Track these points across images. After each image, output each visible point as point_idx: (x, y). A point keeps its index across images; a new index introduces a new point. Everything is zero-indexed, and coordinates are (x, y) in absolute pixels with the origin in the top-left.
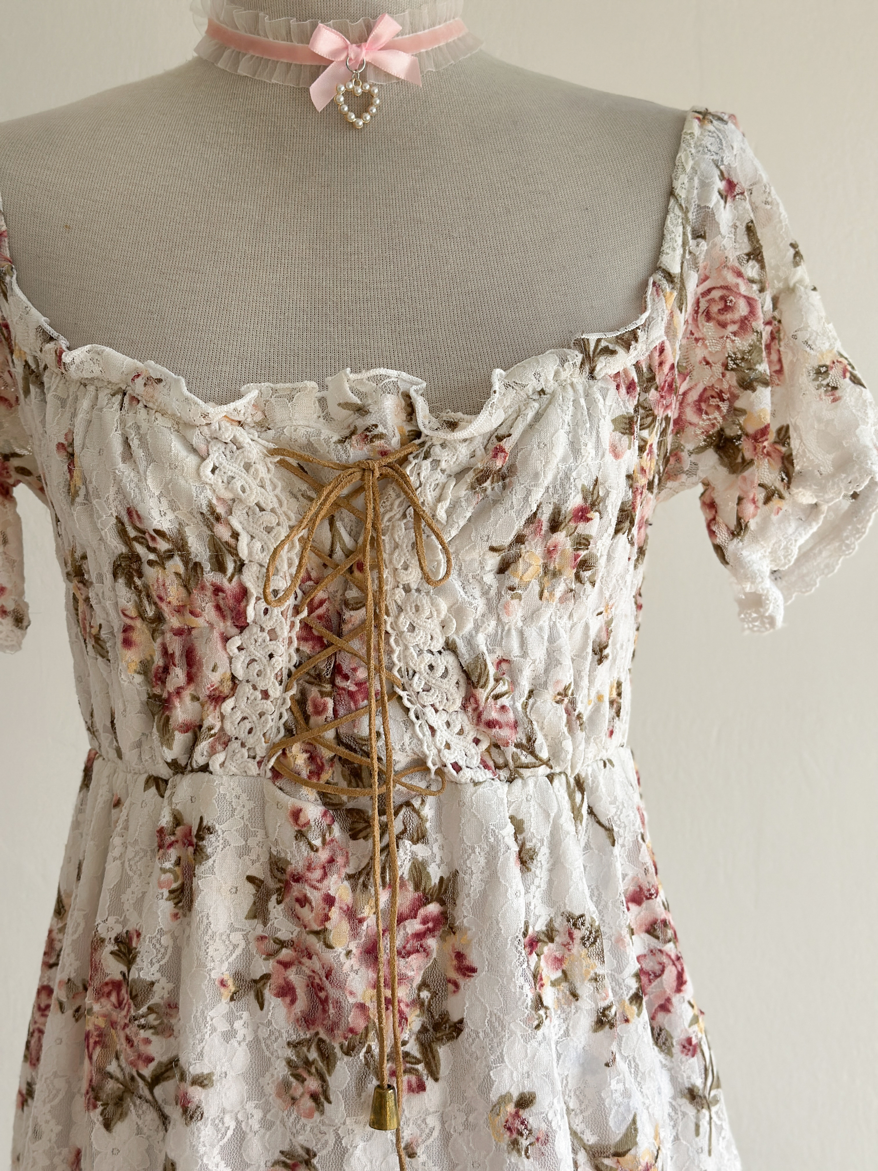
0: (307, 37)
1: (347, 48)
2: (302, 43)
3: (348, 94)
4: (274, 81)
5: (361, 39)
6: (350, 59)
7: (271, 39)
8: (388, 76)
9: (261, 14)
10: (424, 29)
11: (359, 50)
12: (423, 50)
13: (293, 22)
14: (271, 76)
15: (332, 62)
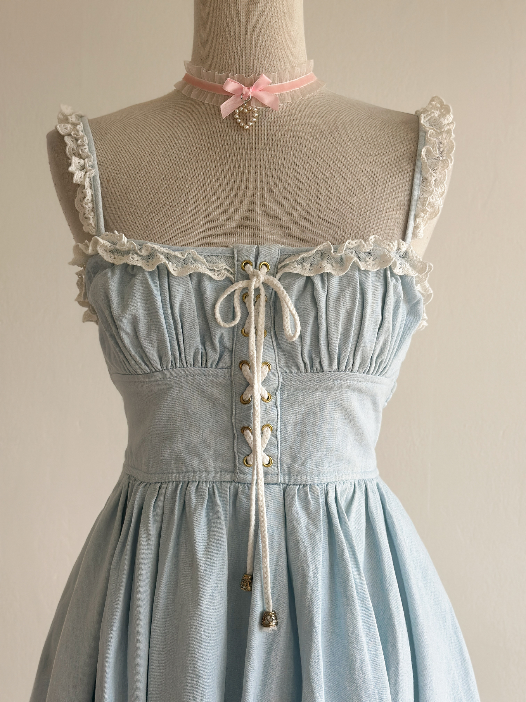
0: (223, 82)
1: (243, 88)
2: (220, 83)
3: (241, 113)
4: (206, 102)
5: (250, 85)
6: (243, 95)
7: (206, 81)
8: (263, 105)
9: (202, 68)
10: (286, 81)
11: (248, 90)
12: (284, 92)
13: (216, 73)
14: (204, 100)
15: (234, 95)
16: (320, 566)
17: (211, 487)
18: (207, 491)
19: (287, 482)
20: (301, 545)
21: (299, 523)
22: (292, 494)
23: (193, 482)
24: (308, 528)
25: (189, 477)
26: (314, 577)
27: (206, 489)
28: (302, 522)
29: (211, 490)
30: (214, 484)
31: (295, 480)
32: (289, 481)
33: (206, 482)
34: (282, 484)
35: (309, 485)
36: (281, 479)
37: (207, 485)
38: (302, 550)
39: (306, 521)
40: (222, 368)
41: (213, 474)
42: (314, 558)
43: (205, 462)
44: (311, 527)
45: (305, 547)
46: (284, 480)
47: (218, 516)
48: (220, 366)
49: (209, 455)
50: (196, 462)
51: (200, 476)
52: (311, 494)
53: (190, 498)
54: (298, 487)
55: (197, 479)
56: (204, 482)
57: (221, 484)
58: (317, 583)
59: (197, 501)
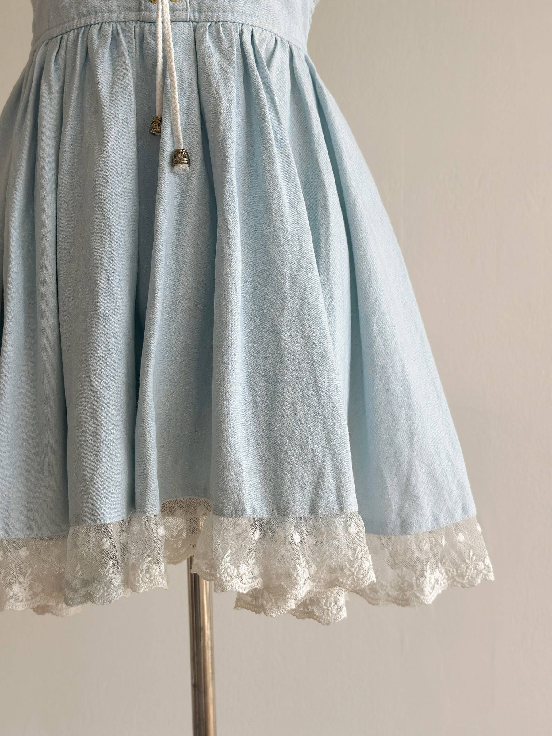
16: (234, 102)
17: (115, 27)
18: (111, 31)
19: (197, 18)
20: (213, 79)
21: (210, 58)
22: (202, 30)
23: (95, 24)
24: (220, 65)
25: (90, 20)
26: (228, 112)
27: (109, 29)
28: (214, 58)
29: (115, 33)
30: (118, 25)
31: (206, 17)
32: (200, 18)
33: (109, 23)
34: (192, 22)
35: (221, 23)
36: (190, 15)
37: (110, 25)
38: (214, 85)
39: (218, 58)
41: (117, 13)
42: (228, 94)
44: (224, 64)
45: (218, 82)
46: (194, 17)
47: (122, 56)
52: (224, 32)
53: (92, 40)
54: (208, 24)
55: (100, 21)
56: (107, 23)
57: (125, 24)
58: (230, 118)
59: (100, 43)
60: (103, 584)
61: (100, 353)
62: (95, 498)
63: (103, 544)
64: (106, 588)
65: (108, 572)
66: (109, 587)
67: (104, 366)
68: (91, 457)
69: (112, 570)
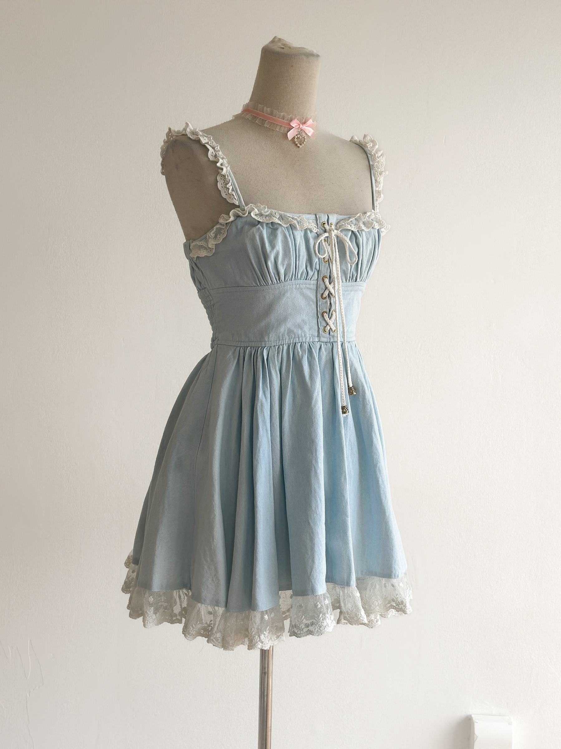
17: (308, 344)
23: (298, 343)
25: (296, 340)
27: (306, 346)
29: (309, 347)
30: (310, 343)
37: (306, 344)
40: (313, 280)
41: (309, 338)
43: (305, 332)
48: (312, 279)
49: (306, 328)
50: (300, 332)
51: (302, 339)
53: (297, 351)
55: (301, 341)
56: (304, 342)
57: (313, 343)
59: (302, 353)
60: (318, 625)
61: (313, 509)
62: (313, 582)
63: (317, 605)
64: (319, 627)
65: (320, 619)
66: (321, 627)
67: (315, 515)
68: (310, 561)
69: (322, 618)
